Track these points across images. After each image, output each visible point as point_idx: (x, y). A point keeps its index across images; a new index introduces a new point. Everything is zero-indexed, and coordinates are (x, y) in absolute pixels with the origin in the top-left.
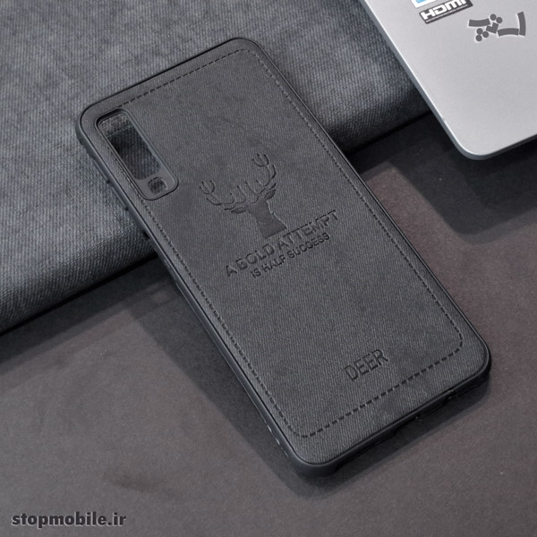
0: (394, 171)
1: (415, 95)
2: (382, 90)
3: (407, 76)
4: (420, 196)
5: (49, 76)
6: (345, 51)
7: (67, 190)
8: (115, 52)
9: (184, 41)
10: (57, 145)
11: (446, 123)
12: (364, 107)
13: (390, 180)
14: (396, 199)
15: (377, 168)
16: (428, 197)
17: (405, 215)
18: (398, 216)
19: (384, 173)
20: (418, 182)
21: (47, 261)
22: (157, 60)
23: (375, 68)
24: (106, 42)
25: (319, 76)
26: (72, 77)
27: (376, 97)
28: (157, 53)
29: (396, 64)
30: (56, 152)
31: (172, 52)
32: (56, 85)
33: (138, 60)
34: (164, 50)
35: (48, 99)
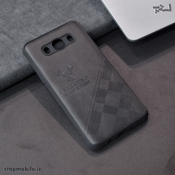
0: (107, 46)
1: (113, 22)
2: (103, 21)
3: (111, 16)
4: (116, 54)
11: (123, 30)
12: (97, 26)
13: (106, 49)
15: (102, 46)
17: (111, 60)
19: (104, 47)
20: (115, 50)
22: (31, 13)
23: (101, 14)
27: (101, 23)
33: (24, 13)
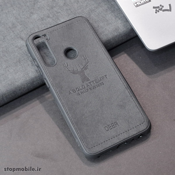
5: (13, 24)
6: (110, 16)
7: (19, 62)
8: (35, 16)
9: (58, 13)
10: (16, 47)
14: (126, 64)
16: (137, 63)
18: (127, 70)
21: (13, 84)
24: (32, 13)
25: (101, 24)
26: (21, 25)
28: (48, 17)
29: (126, 20)
30: (16, 49)
31: (53, 16)
32: (16, 27)
34: (51, 16)
35: (13, 32)
